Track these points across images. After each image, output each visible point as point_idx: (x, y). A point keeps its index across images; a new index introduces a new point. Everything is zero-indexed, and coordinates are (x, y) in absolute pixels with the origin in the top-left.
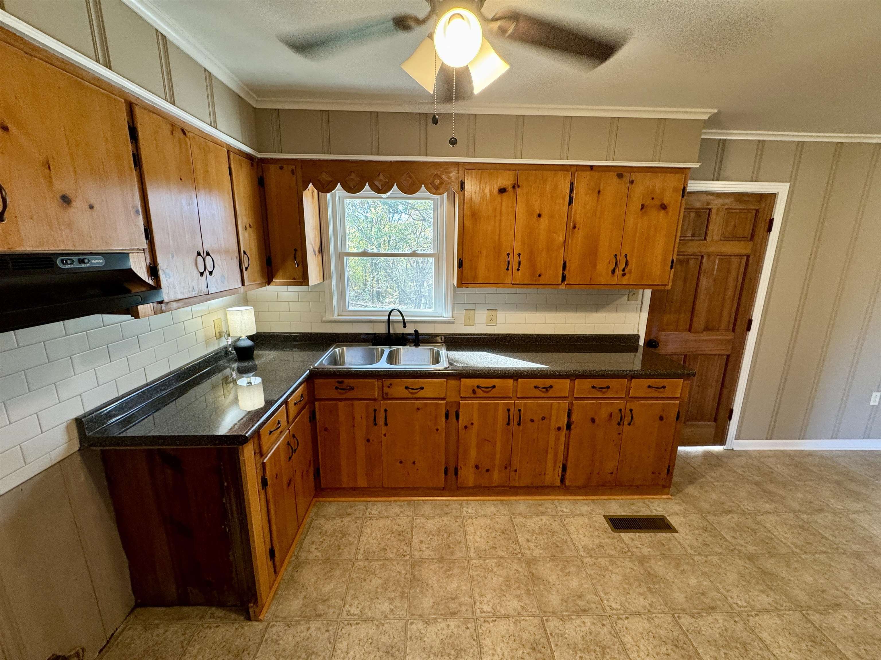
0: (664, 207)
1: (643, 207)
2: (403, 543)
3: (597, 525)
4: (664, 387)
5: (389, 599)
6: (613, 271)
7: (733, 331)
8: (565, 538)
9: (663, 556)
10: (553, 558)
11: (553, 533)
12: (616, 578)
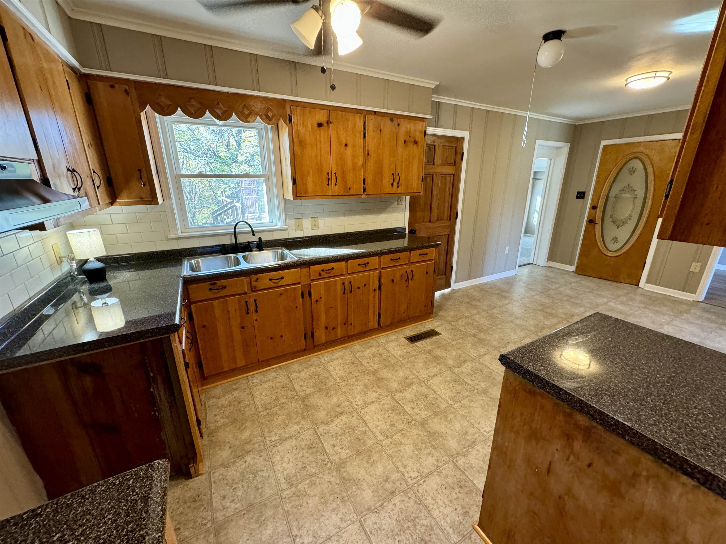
0: (416, 143)
1: (405, 141)
2: (289, 391)
3: (403, 343)
4: (427, 254)
5: (296, 423)
6: (392, 184)
7: (450, 220)
8: (388, 355)
9: (439, 347)
10: (386, 366)
11: (381, 355)
12: (420, 365)
